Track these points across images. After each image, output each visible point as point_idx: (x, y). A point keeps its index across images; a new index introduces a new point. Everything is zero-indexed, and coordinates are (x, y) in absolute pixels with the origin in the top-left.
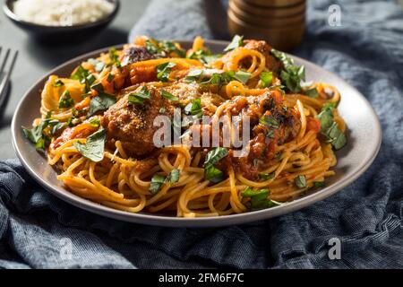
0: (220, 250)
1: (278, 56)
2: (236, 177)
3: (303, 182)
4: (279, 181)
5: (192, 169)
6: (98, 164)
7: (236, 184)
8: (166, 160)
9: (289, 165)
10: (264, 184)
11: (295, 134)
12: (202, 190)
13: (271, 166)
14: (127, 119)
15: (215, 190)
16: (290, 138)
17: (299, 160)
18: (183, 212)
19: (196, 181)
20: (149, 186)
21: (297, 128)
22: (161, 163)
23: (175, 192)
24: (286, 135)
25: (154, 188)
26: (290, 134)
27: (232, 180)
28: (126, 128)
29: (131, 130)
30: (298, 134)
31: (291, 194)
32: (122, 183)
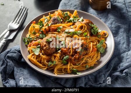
0: (64, 81)
1: (91, 25)
2: (70, 64)
3: (88, 67)
4: (81, 66)
5: (60, 60)
6: (37, 56)
7: (70, 66)
8: (53, 58)
9: (85, 62)
10: (77, 67)
11: (88, 53)
12: (61, 66)
13: (80, 61)
14: (45, 46)
15: (64, 67)
16: (87, 54)
17: (88, 60)
18: (55, 72)
19: (60, 64)
20: (48, 64)
21: (89, 51)
22: (52, 58)
23: (55, 66)
24: (86, 53)
25: (49, 65)
26: (87, 53)
27: (69, 65)
28: (45, 48)
29: (45, 49)
30: (89, 53)
31: (84, 69)
32: (42, 61)
